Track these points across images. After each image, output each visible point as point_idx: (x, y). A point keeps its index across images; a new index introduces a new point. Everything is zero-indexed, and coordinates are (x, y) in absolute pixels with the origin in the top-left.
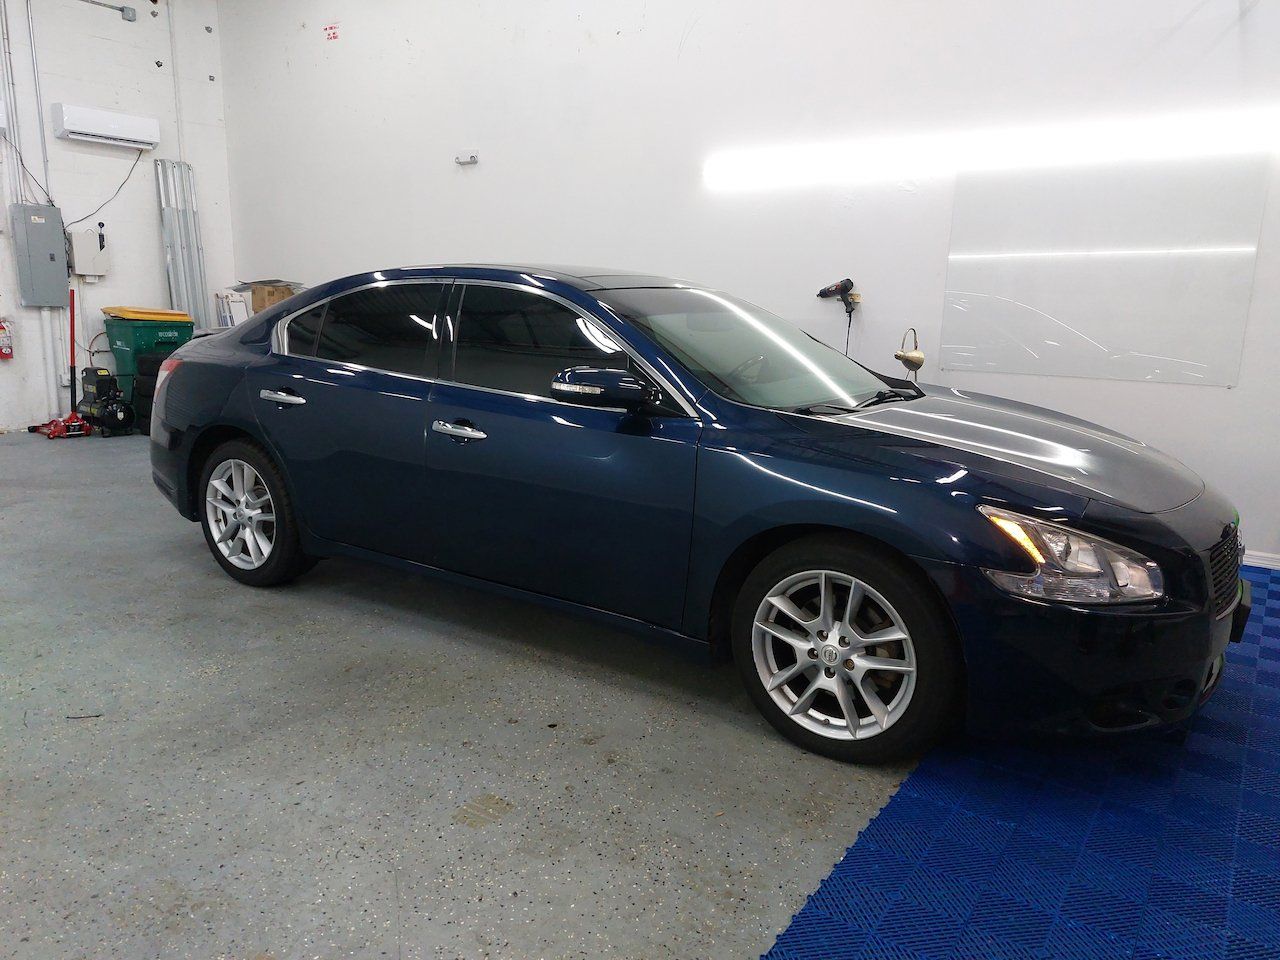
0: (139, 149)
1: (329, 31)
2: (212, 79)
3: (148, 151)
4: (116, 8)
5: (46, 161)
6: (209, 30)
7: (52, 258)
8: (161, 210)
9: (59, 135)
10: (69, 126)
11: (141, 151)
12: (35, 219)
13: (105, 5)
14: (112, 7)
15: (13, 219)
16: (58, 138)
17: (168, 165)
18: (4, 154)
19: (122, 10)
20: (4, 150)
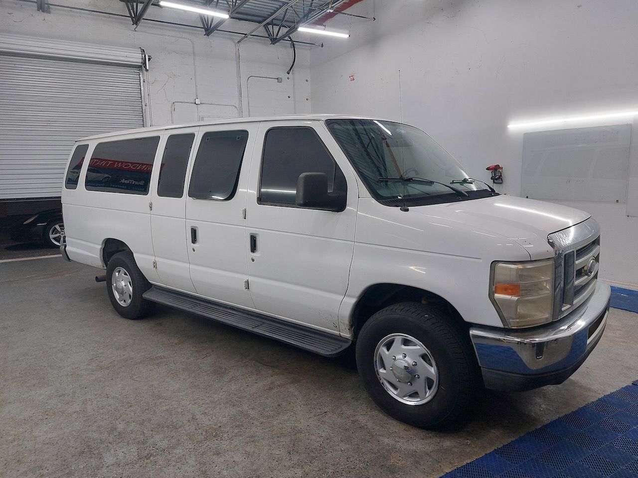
1: (352, 78)
2: (307, 100)
6: (307, 81)
13: (272, 78)
14: (274, 78)
19: (277, 79)
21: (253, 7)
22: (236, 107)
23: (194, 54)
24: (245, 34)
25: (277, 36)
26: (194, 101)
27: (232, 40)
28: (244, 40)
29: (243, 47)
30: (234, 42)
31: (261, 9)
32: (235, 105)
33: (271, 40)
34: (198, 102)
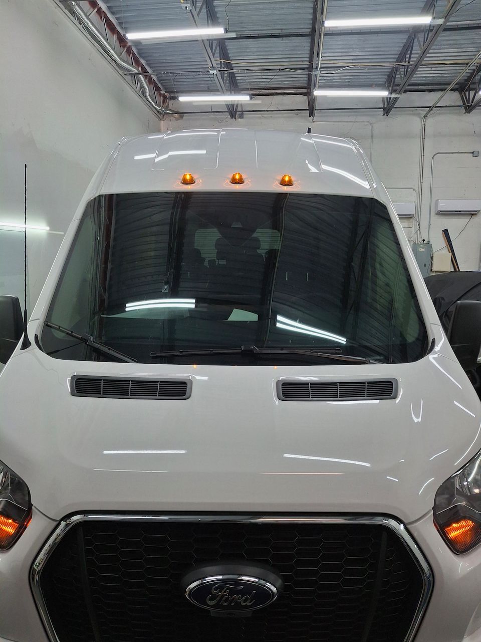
0: (472, 214)
3: (475, 214)
4: (470, 153)
5: (430, 224)
7: (425, 265)
10: (440, 209)
11: (472, 215)
12: (422, 250)
13: (465, 153)
14: (467, 153)
16: (436, 214)
18: (414, 224)
19: (473, 153)
20: (414, 222)
21: (442, 75)
22: (414, 190)
23: (372, 136)
24: (430, 107)
25: (472, 102)
27: (419, 115)
28: (430, 113)
29: (430, 121)
30: (420, 117)
31: (453, 75)
32: (414, 188)
33: (466, 109)
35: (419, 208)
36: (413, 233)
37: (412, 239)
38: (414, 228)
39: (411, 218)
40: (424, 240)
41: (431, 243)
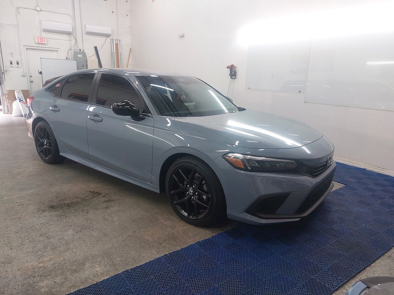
0: (107, 36)
2: (127, 15)
3: (109, 36)
5: (83, 40)
6: (127, 1)
7: (83, 66)
8: (112, 52)
9: (86, 33)
10: (88, 30)
12: (79, 56)
15: (74, 55)
16: (86, 34)
17: (114, 40)
18: (72, 39)
22: (70, 16)
26: (34, 8)
32: (69, 14)
34: (38, 9)
35: (74, 28)
36: (73, 45)
37: (73, 48)
38: (73, 42)
39: (70, 34)
40: (80, 50)
41: (85, 52)
